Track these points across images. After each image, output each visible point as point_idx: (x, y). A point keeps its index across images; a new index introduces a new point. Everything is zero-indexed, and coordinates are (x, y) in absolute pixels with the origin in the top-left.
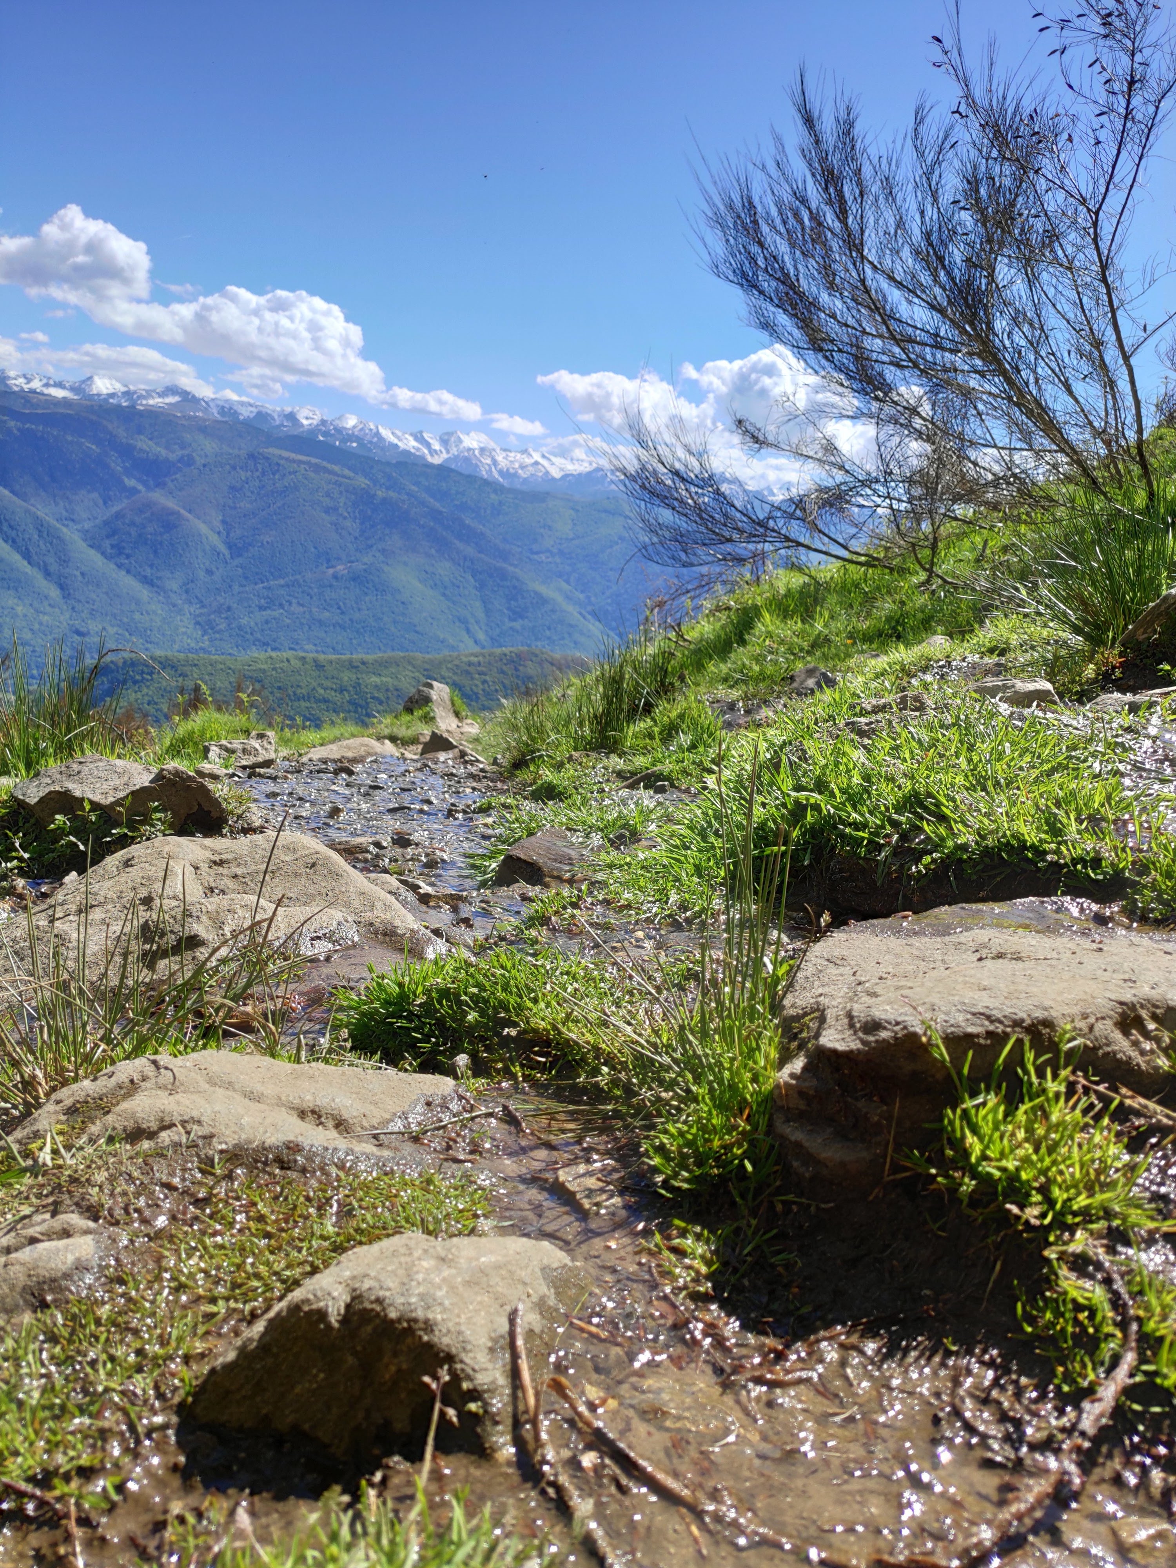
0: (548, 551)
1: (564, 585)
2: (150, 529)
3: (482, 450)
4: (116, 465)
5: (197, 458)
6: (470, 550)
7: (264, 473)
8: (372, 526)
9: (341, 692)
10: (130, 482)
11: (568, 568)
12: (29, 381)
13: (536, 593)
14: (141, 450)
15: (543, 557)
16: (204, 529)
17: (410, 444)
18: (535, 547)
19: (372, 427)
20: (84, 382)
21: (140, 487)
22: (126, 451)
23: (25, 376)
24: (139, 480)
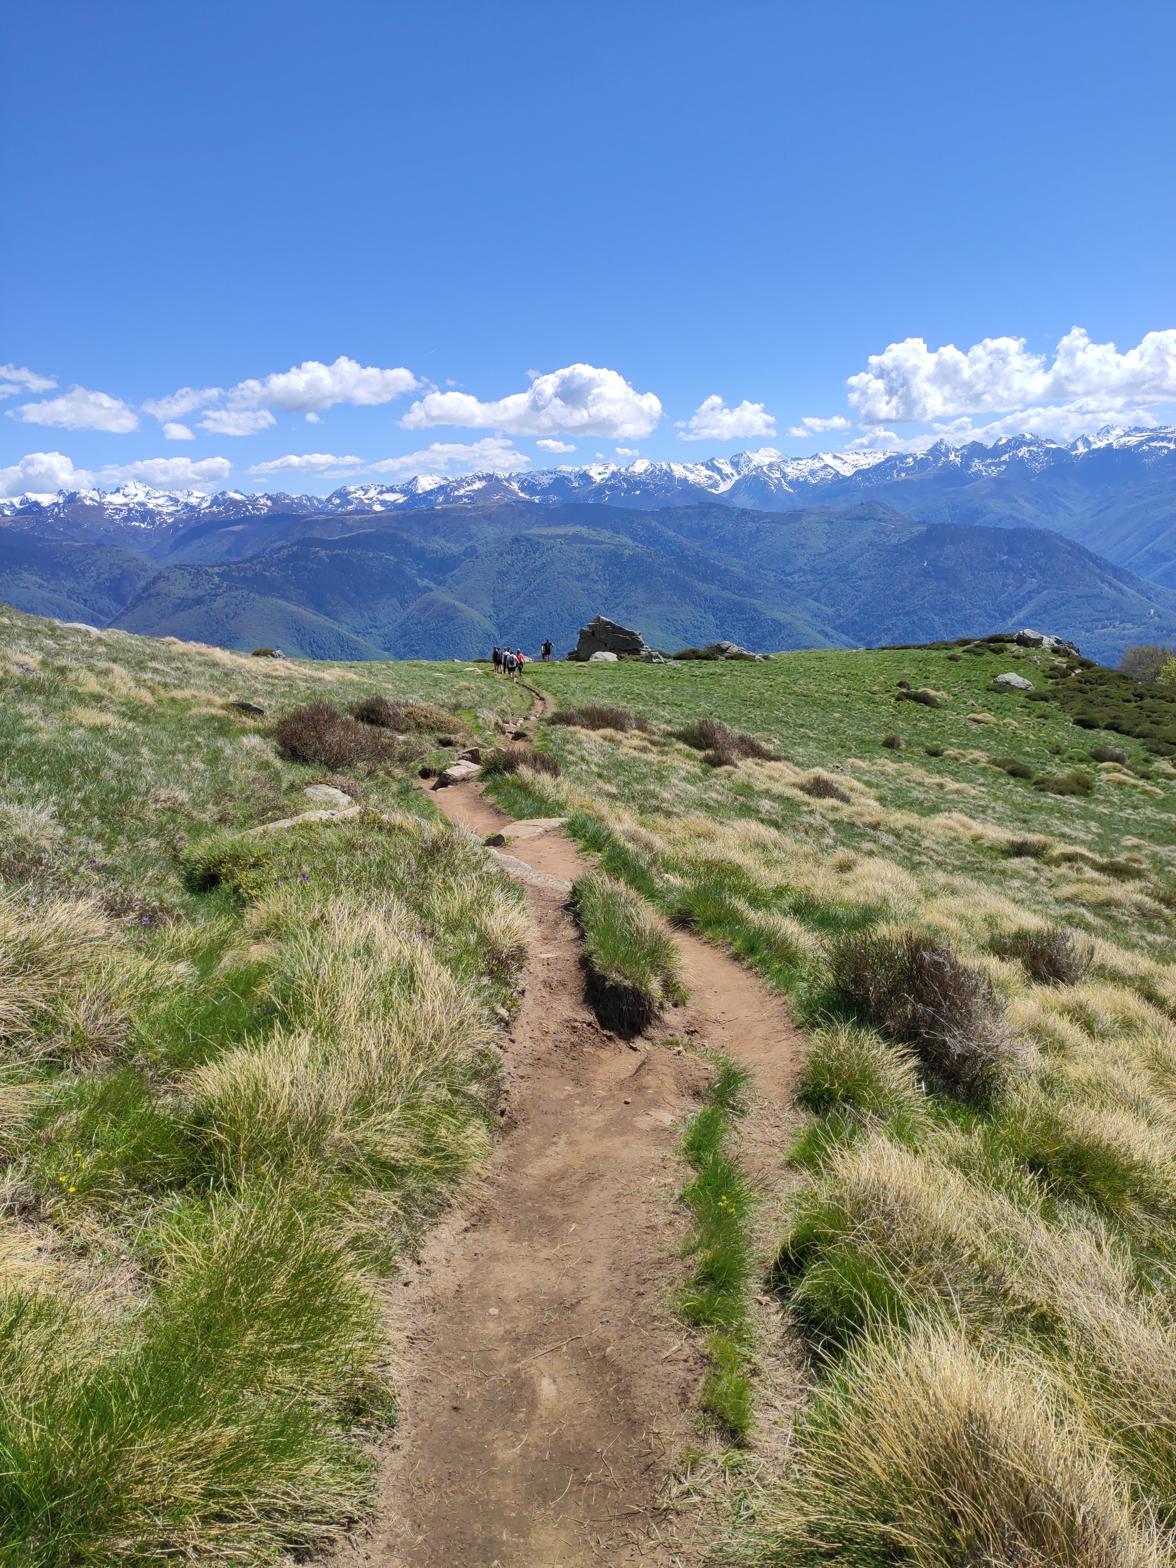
0: (801, 570)
1: (812, 603)
2: (433, 625)
3: (771, 466)
4: (411, 569)
5: (479, 548)
6: (711, 589)
7: (526, 554)
8: (620, 585)
10: (422, 583)
11: (819, 585)
12: (366, 492)
13: (773, 620)
14: (432, 551)
15: (796, 577)
16: (476, 615)
17: (699, 476)
18: (788, 569)
19: (665, 467)
20: (409, 483)
21: (432, 585)
22: (419, 555)
23: (362, 488)
24: (431, 579)
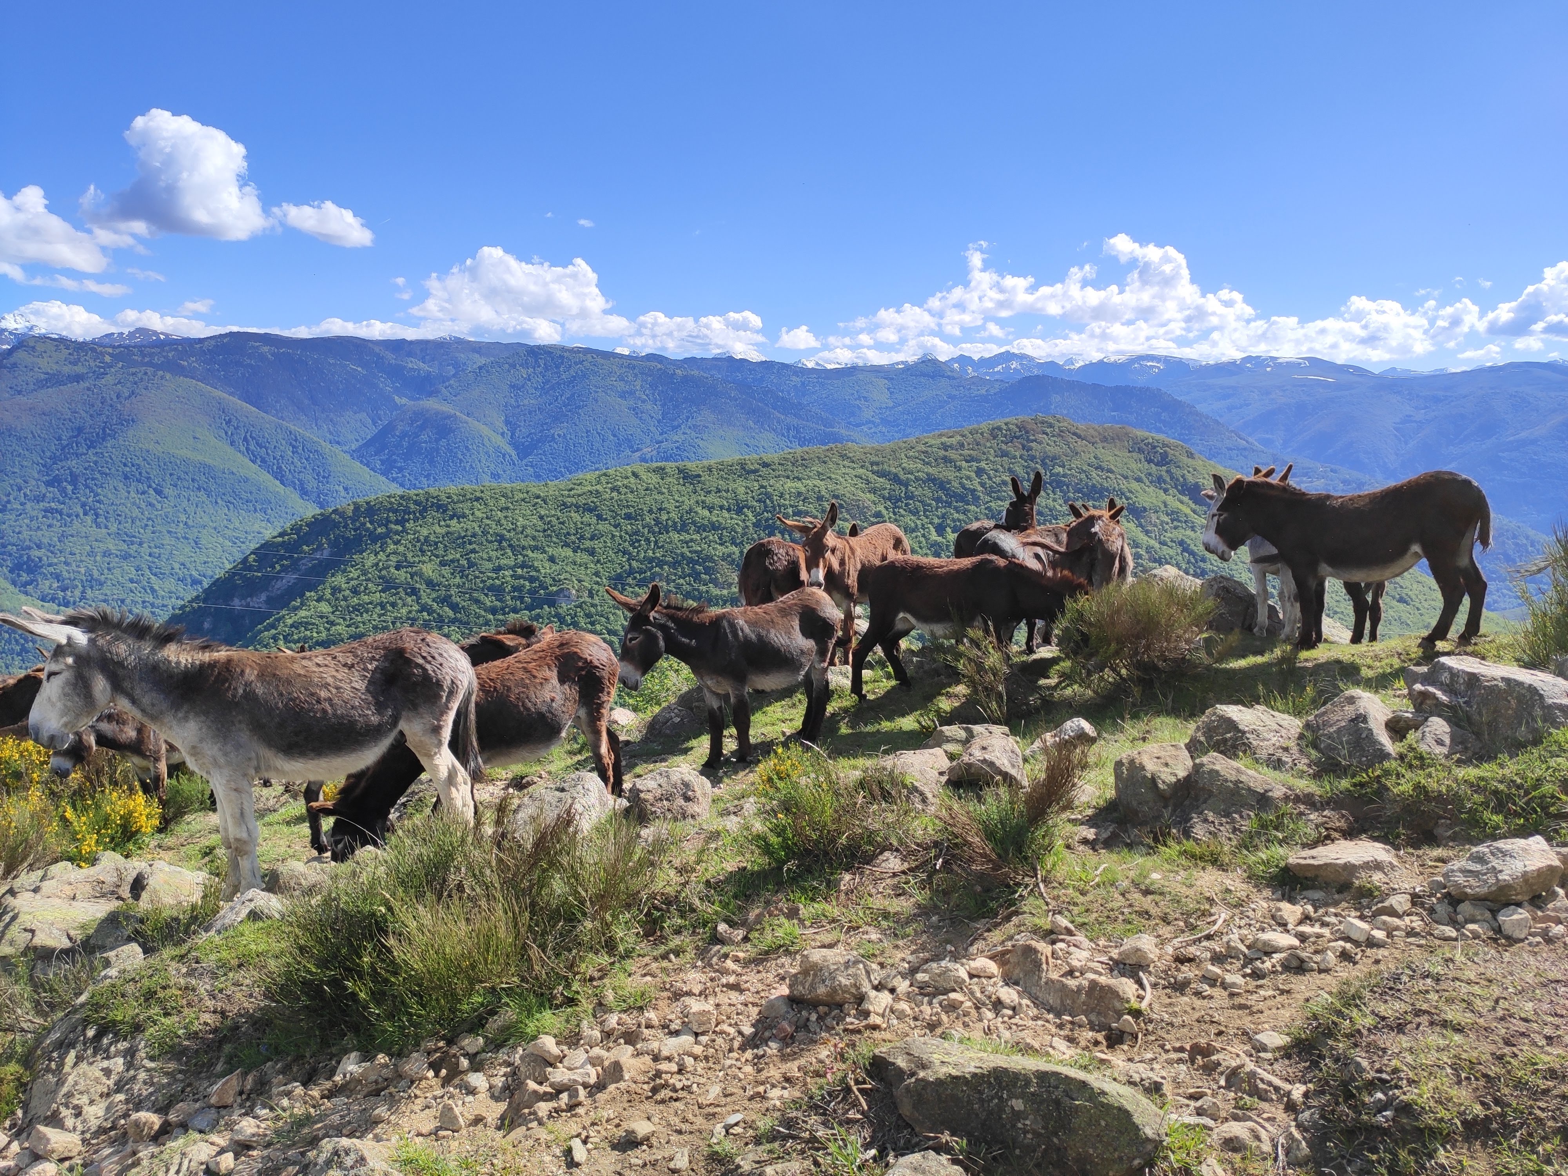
2: (424, 437)
4: (387, 386)
7: (546, 369)
8: (676, 407)
9: (739, 511)
16: (486, 431)
